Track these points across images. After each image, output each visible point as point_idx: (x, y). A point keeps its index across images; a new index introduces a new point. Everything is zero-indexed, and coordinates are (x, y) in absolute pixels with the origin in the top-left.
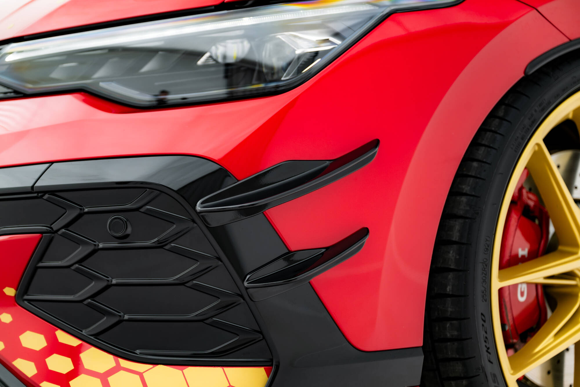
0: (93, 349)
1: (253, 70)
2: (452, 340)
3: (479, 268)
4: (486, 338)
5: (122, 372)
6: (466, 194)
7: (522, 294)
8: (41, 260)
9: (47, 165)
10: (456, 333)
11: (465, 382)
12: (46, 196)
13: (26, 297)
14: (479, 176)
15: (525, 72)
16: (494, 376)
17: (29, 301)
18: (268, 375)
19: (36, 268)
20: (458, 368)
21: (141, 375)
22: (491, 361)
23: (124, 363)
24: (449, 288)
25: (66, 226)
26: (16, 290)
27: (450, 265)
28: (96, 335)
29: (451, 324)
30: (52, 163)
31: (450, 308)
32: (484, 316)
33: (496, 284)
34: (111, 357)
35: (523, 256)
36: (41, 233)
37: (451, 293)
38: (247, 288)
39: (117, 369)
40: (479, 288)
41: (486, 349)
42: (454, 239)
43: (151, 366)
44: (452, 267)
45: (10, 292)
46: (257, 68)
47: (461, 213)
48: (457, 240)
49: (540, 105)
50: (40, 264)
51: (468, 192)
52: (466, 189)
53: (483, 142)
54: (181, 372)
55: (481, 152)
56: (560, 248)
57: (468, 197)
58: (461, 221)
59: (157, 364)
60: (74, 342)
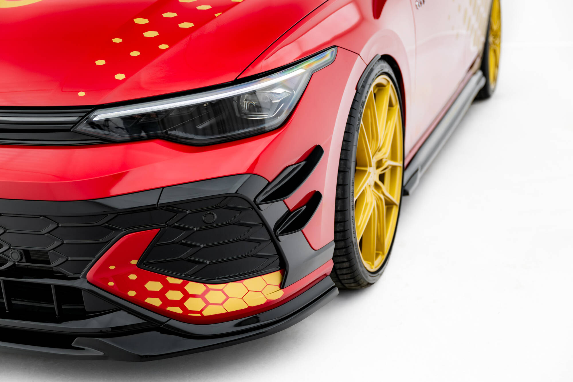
0: (191, 283)
3: (351, 194)
4: (353, 227)
5: (211, 291)
8: (157, 242)
9: (161, 190)
11: (344, 250)
13: (144, 263)
15: (356, 89)
16: (355, 243)
17: (146, 264)
18: (281, 274)
19: (153, 247)
21: (222, 290)
23: (210, 286)
25: (177, 222)
26: (139, 260)
27: (339, 196)
28: (191, 275)
29: (340, 224)
30: (163, 188)
32: (353, 217)
34: (202, 285)
36: (160, 228)
37: (340, 210)
38: (277, 236)
39: (207, 291)
40: (351, 204)
43: (225, 284)
44: (340, 197)
45: (134, 262)
48: (341, 183)
50: (157, 244)
54: (241, 284)
59: (228, 282)
60: (179, 281)
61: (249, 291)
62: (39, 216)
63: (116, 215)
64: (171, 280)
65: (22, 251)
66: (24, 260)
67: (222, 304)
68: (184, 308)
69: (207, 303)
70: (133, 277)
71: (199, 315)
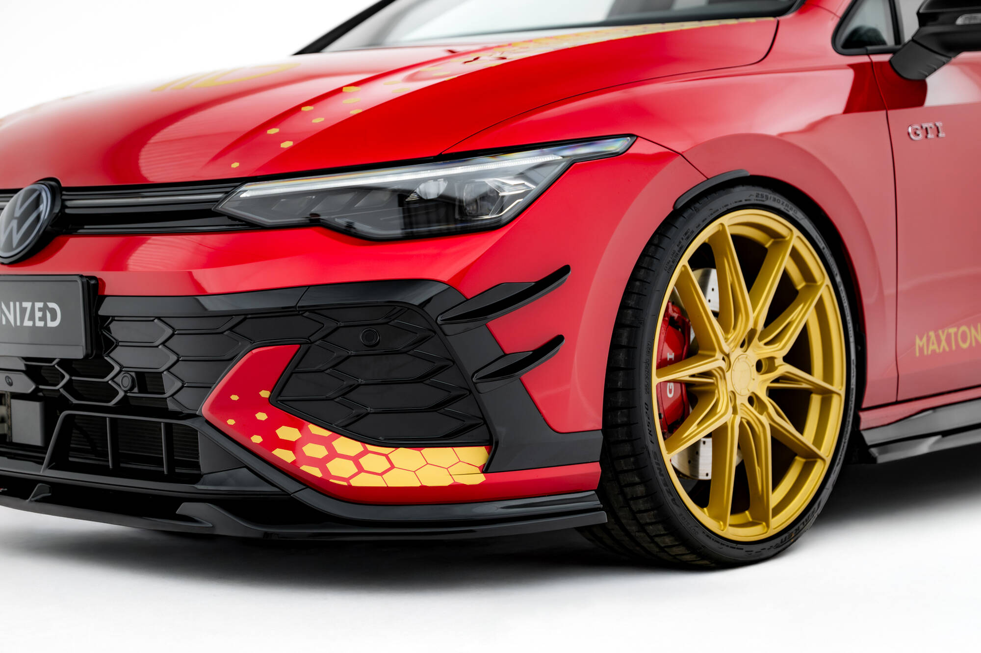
0: (342, 438)
1: (454, 205)
2: (622, 425)
3: (643, 366)
4: (649, 423)
5: (370, 455)
6: (631, 308)
7: (670, 392)
8: (296, 366)
9: (305, 289)
10: (625, 419)
11: (632, 459)
12: (307, 314)
13: (280, 398)
14: (641, 293)
15: (674, 207)
16: (655, 453)
17: (282, 401)
18: (489, 453)
19: (292, 374)
20: (627, 448)
21: (386, 456)
22: (653, 441)
23: (370, 447)
24: (619, 384)
25: (323, 338)
26: (271, 393)
27: (620, 365)
28: (345, 427)
29: (621, 412)
30: (309, 286)
31: (620, 399)
32: (647, 405)
33: (656, 380)
34: (359, 443)
35: (671, 359)
36: (300, 344)
37: (621, 387)
38: (475, 384)
39: (365, 452)
40: (643, 382)
41: (649, 432)
42: (623, 344)
43: (394, 449)
44: (622, 366)
45: (265, 394)
46: (457, 203)
47: (628, 322)
48: (626, 344)
49: (686, 234)
50: (297, 369)
51: (633, 306)
52: (631, 303)
53: (643, 265)
54: (419, 452)
55: (642, 273)
56: (700, 352)
57: (633, 310)
58: (628, 329)
59: (399, 447)
60: (326, 433)
61: (427, 464)
62: (152, 319)
63: (243, 317)
64: (314, 429)
65: (133, 374)
66: (136, 390)
67: (381, 474)
68: (325, 470)
69: (361, 469)
70: (261, 416)
71: (345, 484)
